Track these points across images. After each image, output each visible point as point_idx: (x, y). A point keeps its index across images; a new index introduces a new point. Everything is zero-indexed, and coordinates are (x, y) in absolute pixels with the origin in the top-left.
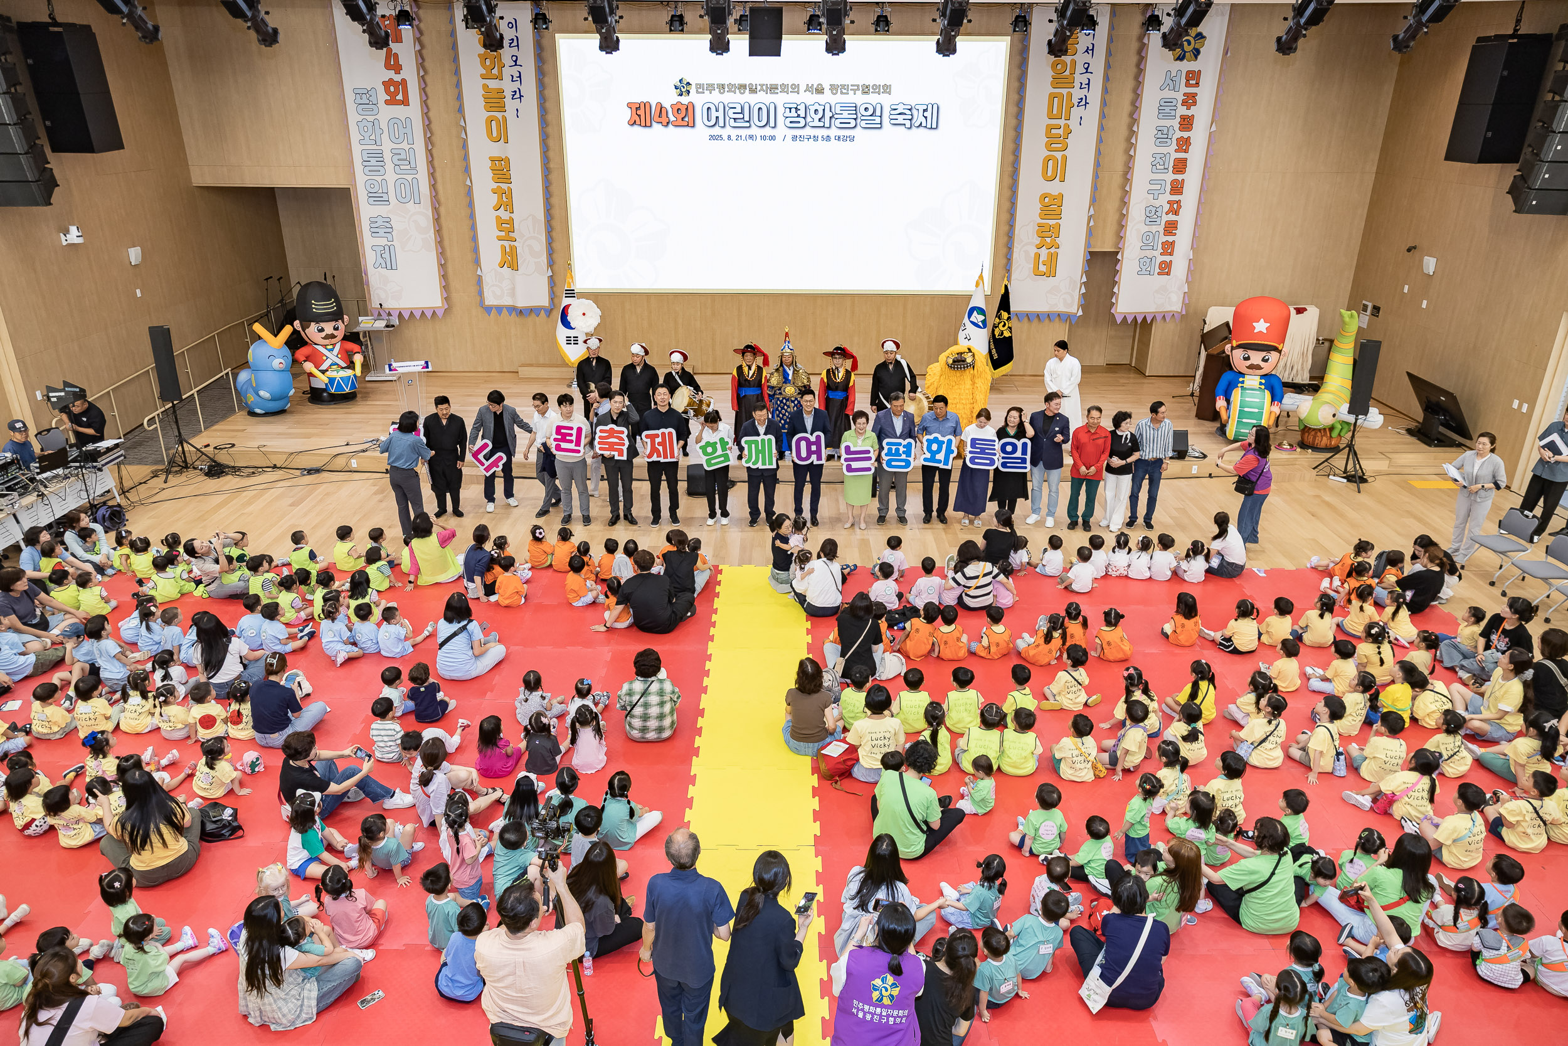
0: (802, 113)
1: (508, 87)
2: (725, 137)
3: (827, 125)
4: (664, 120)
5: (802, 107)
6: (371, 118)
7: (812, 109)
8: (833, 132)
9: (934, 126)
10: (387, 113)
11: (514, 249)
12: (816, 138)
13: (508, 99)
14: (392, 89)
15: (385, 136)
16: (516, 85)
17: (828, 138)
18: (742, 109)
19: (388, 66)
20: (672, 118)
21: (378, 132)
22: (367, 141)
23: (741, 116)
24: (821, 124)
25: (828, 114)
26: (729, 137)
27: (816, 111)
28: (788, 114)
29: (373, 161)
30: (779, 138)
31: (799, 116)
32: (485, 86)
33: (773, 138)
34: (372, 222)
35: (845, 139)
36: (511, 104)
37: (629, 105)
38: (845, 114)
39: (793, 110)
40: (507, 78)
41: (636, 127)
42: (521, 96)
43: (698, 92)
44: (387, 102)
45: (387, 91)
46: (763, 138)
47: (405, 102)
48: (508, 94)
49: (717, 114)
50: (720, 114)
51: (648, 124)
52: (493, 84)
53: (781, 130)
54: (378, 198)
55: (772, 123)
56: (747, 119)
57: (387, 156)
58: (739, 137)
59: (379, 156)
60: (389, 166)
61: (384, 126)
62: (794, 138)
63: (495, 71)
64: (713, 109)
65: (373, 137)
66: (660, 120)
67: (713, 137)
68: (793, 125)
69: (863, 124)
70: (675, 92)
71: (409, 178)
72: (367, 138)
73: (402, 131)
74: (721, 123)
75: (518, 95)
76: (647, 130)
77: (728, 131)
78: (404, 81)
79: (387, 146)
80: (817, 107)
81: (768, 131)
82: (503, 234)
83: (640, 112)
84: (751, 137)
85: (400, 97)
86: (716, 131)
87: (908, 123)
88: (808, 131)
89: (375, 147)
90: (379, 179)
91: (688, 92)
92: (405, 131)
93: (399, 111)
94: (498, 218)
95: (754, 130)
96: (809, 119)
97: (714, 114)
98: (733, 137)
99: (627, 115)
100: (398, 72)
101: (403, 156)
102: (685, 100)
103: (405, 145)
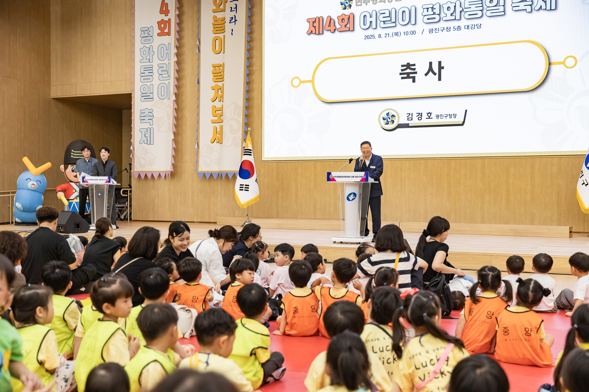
0: (437, 11)
1: (228, 15)
2: (377, 36)
3: (458, 17)
4: (332, 28)
5: (437, 7)
6: (148, 46)
7: (445, 7)
8: (463, 23)
9: (553, 7)
10: (158, 41)
11: (221, 127)
12: (448, 29)
13: (227, 24)
14: (162, 26)
15: (155, 56)
16: (232, 14)
17: (459, 28)
18: (390, 13)
19: (161, 12)
20: (338, 26)
21: (152, 53)
22: (145, 60)
23: (389, 19)
24: (453, 18)
25: (458, 9)
26: (380, 36)
27: (448, 8)
28: (426, 13)
29: (147, 73)
30: (419, 32)
31: (434, 14)
32: (215, 17)
33: (413, 33)
34: (142, 113)
35: (473, 27)
36: (228, 26)
37: (308, 20)
38: (473, 8)
39: (430, 10)
40: (228, 9)
41: (312, 35)
42: (236, 20)
43: (357, 5)
44: (159, 35)
45: (160, 28)
46: (406, 33)
47: (169, 34)
48: (228, 20)
49: (371, 19)
50: (373, 19)
51: (321, 32)
52: (220, 15)
53: (421, 25)
54: (147, 97)
55: (413, 22)
56: (393, 20)
57: (155, 69)
58: (387, 35)
59: (150, 69)
60: (156, 75)
61: (155, 50)
62: (431, 31)
63: (222, 7)
64: (368, 16)
65: (148, 58)
66: (329, 28)
67: (367, 37)
68: (430, 20)
69: (489, 13)
70: (341, 7)
71: (166, 82)
72: (145, 58)
73: (166, 51)
74: (374, 26)
75: (233, 20)
76: (320, 36)
77: (379, 31)
78: (170, 19)
79: (156, 62)
80: (449, 5)
81: (410, 28)
82: (216, 118)
83: (316, 24)
84: (396, 34)
85: (166, 31)
86: (370, 32)
87: (529, 9)
88: (443, 24)
89: (149, 64)
90: (149, 84)
91: (350, 6)
92: (167, 52)
93: (165, 39)
94: (214, 107)
95: (399, 29)
96: (443, 15)
97: (368, 19)
98: (383, 35)
99: (307, 26)
100: (167, 15)
101: (164, 69)
102: (347, 12)
103: (166, 61)
